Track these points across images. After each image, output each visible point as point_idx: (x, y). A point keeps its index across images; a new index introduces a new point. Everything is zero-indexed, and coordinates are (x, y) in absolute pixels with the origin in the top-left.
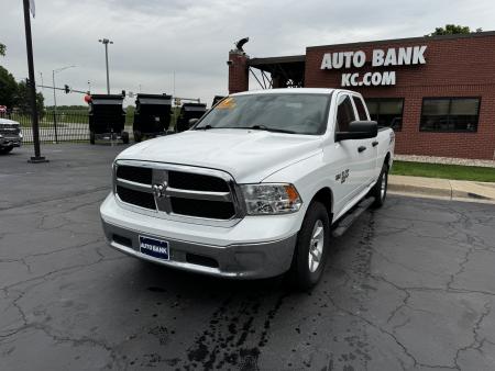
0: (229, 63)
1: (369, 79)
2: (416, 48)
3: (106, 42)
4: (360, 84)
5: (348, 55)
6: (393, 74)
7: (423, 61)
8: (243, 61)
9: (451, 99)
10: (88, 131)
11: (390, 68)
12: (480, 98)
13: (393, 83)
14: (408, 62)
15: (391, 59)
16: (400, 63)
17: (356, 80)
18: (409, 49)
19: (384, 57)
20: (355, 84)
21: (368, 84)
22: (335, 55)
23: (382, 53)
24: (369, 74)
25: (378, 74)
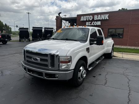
0: (56, 19)
1: (94, 23)
2: (106, 15)
3: (29, 13)
4: (91, 25)
5: (88, 17)
6: (100, 22)
7: (108, 18)
8: (60, 18)
9: (116, 29)
10: (19, 38)
11: (99, 20)
12: (123, 29)
13: (100, 24)
14: (104, 19)
15: (99, 18)
16: (102, 19)
17: (90, 24)
18: (104, 15)
19: (97, 17)
20: (90, 25)
21: (93, 25)
22: (84, 17)
23: (97, 16)
24: (93, 22)
25: (96, 22)
